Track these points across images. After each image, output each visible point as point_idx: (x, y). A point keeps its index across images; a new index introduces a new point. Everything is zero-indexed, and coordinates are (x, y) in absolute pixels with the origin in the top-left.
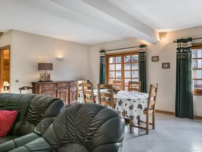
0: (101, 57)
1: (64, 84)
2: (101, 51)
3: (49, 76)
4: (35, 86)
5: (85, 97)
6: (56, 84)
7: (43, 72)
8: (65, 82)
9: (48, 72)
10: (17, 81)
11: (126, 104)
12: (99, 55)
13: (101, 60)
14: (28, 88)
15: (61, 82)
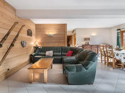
0: (118, 33)
1: (95, 46)
2: (118, 30)
3: (88, 43)
4: (83, 46)
5: (101, 51)
6: (91, 46)
7: (86, 41)
8: (95, 45)
9: (88, 41)
10: (78, 44)
11: (121, 56)
12: (116, 32)
13: (117, 34)
14: (81, 47)
15: (94, 45)
